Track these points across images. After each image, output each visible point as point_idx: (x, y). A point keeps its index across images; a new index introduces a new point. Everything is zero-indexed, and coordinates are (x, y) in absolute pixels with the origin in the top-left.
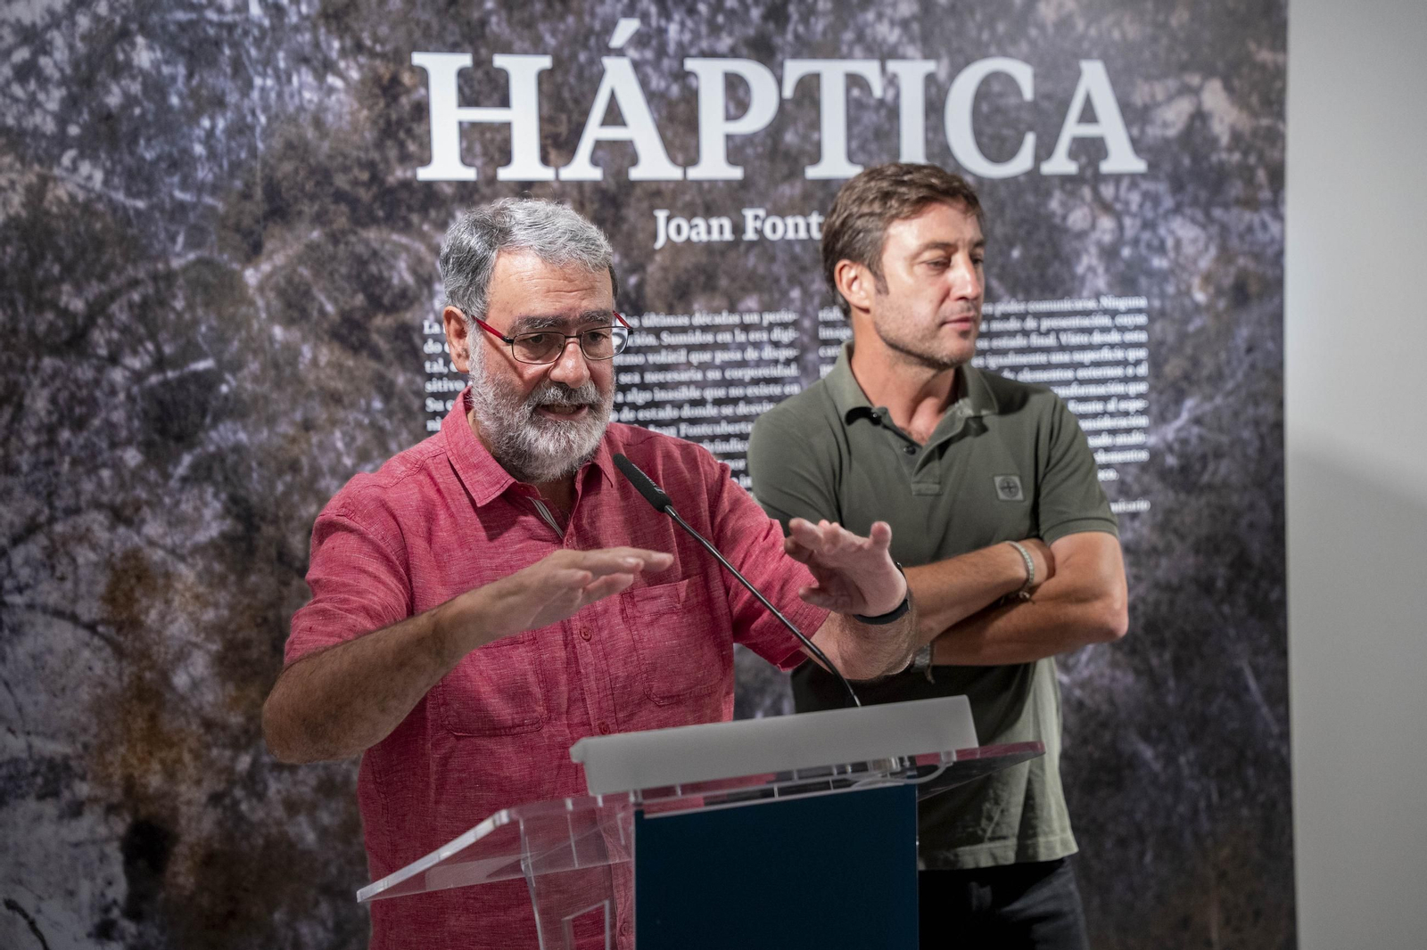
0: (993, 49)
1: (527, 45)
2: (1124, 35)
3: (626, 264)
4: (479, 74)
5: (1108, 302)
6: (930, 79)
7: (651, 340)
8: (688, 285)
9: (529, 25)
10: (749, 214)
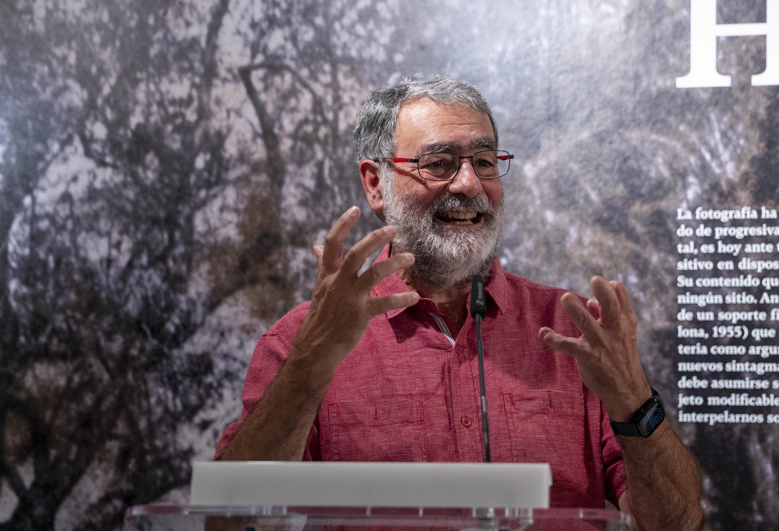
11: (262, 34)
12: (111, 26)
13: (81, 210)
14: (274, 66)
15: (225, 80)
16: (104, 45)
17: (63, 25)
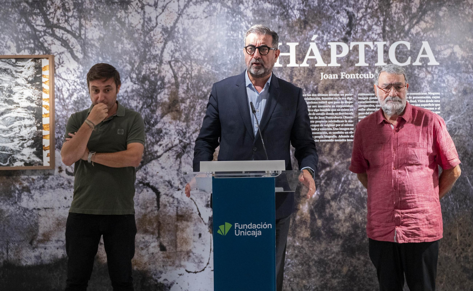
0: (400, 39)
1: (294, 40)
2: (433, 36)
3: (314, 83)
4: (283, 46)
5: (430, 93)
6: (385, 45)
7: (319, 99)
8: (328, 88)
9: (294, 37)
10: (342, 73)
11: (174, 53)
12: (137, 51)
13: (130, 94)
14: (177, 61)
15: (165, 64)
16: (135, 55)
17: (125, 51)
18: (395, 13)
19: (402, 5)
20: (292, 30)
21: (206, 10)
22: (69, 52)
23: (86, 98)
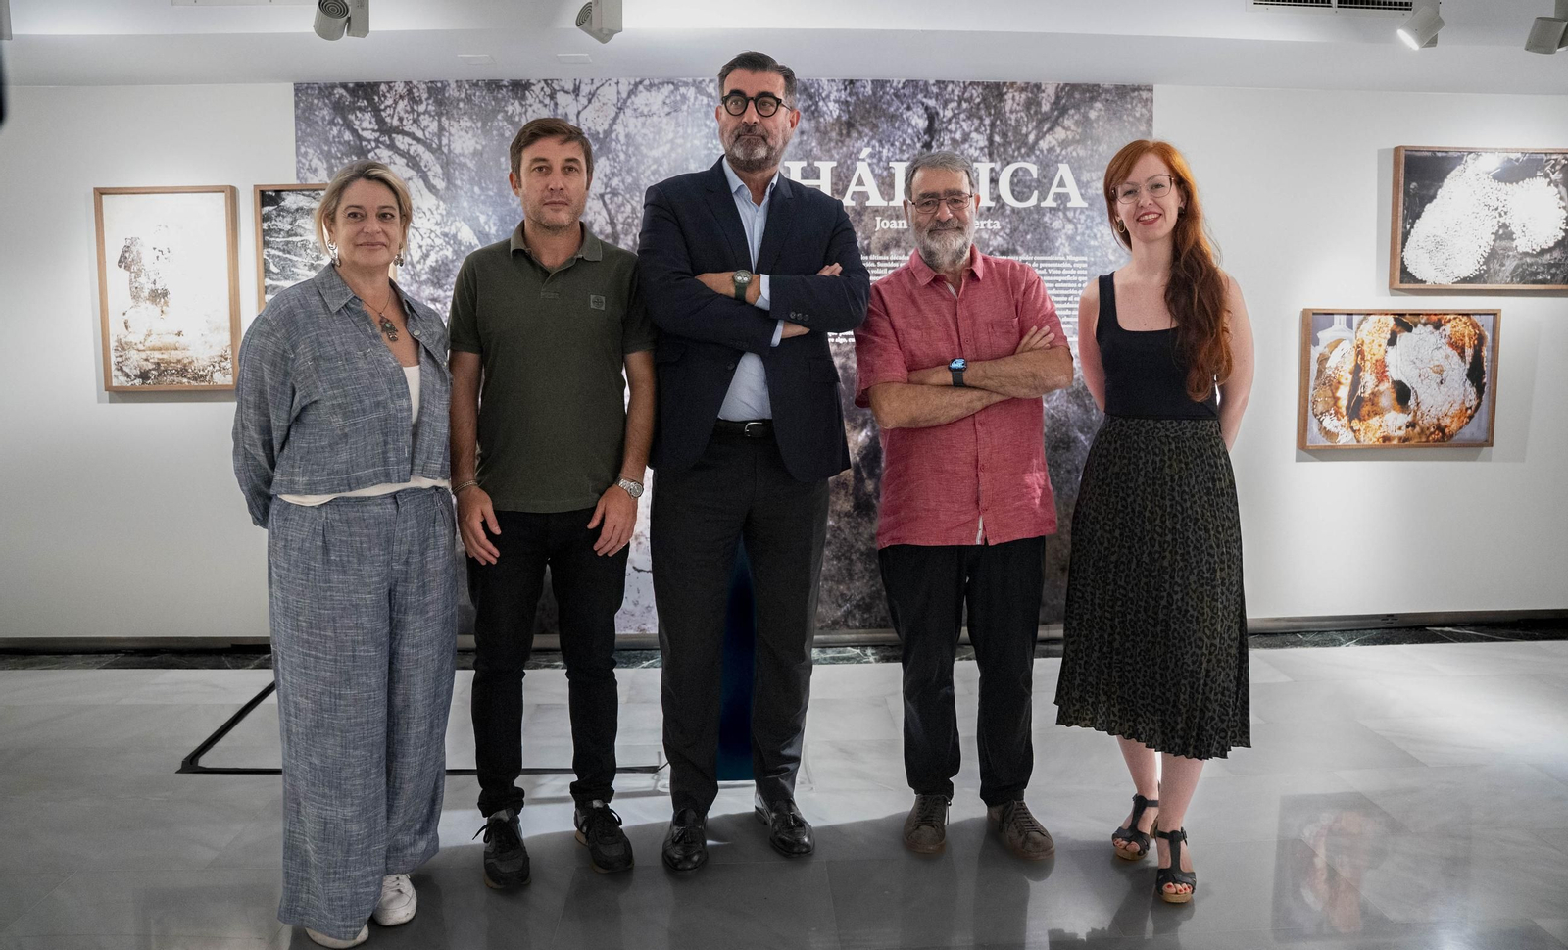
0: (1020, 159)
1: (828, 158)
2: (1078, 155)
4: (809, 168)
5: (1069, 258)
6: (992, 169)
7: (873, 265)
8: (888, 245)
11: (610, 179)
14: (615, 193)
18: (1012, 112)
19: (1023, 96)
20: (825, 139)
21: (668, 101)
22: (421, 177)
23: (453, 261)
